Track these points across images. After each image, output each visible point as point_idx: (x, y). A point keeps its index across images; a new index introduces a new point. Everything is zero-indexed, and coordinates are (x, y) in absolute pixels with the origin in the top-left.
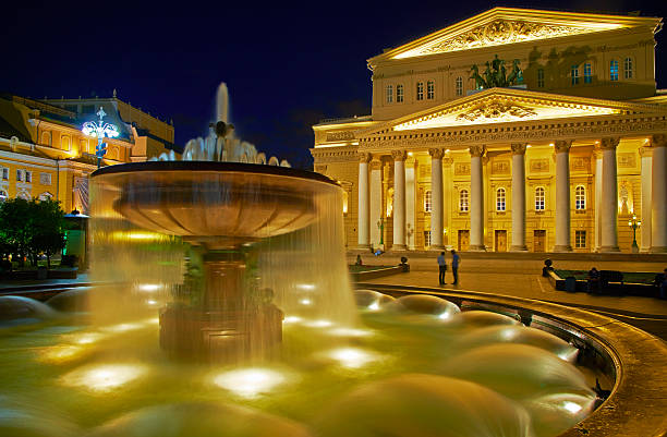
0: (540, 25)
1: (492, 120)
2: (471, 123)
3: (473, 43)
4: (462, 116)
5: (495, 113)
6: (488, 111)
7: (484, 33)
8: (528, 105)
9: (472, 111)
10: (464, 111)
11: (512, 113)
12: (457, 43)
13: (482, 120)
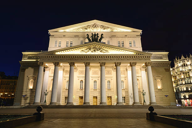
0: (108, 28)
1: (94, 53)
2: (86, 54)
3: (87, 30)
4: (83, 51)
5: (95, 51)
6: (92, 50)
7: (91, 27)
8: (106, 49)
9: (86, 49)
10: (83, 49)
11: (100, 51)
12: (82, 29)
13: (90, 53)
